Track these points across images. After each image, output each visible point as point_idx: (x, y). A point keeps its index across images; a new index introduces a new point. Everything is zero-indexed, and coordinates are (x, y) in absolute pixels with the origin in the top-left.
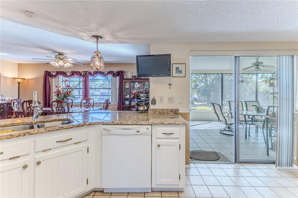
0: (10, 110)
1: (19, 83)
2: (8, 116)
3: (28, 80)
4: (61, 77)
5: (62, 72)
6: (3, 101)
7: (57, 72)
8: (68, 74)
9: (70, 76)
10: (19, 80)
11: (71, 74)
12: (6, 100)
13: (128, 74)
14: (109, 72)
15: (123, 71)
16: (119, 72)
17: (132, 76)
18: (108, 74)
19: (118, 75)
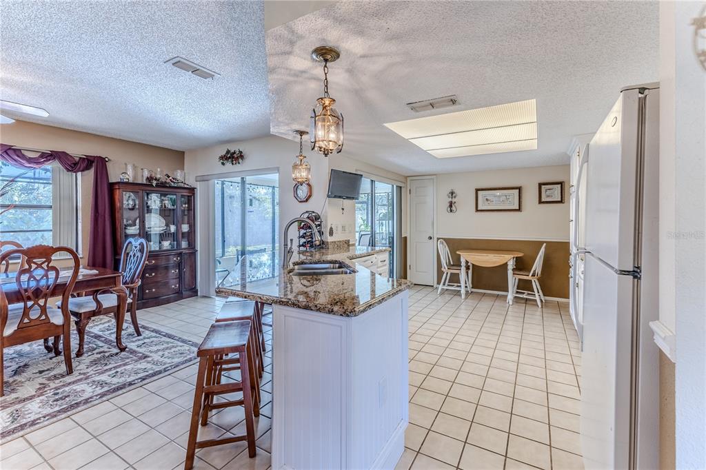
13: (126, 169)
14: (51, 155)
15: (107, 159)
16: (92, 159)
17: (148, 178)
18: (50, 160)
19: (87, 168)
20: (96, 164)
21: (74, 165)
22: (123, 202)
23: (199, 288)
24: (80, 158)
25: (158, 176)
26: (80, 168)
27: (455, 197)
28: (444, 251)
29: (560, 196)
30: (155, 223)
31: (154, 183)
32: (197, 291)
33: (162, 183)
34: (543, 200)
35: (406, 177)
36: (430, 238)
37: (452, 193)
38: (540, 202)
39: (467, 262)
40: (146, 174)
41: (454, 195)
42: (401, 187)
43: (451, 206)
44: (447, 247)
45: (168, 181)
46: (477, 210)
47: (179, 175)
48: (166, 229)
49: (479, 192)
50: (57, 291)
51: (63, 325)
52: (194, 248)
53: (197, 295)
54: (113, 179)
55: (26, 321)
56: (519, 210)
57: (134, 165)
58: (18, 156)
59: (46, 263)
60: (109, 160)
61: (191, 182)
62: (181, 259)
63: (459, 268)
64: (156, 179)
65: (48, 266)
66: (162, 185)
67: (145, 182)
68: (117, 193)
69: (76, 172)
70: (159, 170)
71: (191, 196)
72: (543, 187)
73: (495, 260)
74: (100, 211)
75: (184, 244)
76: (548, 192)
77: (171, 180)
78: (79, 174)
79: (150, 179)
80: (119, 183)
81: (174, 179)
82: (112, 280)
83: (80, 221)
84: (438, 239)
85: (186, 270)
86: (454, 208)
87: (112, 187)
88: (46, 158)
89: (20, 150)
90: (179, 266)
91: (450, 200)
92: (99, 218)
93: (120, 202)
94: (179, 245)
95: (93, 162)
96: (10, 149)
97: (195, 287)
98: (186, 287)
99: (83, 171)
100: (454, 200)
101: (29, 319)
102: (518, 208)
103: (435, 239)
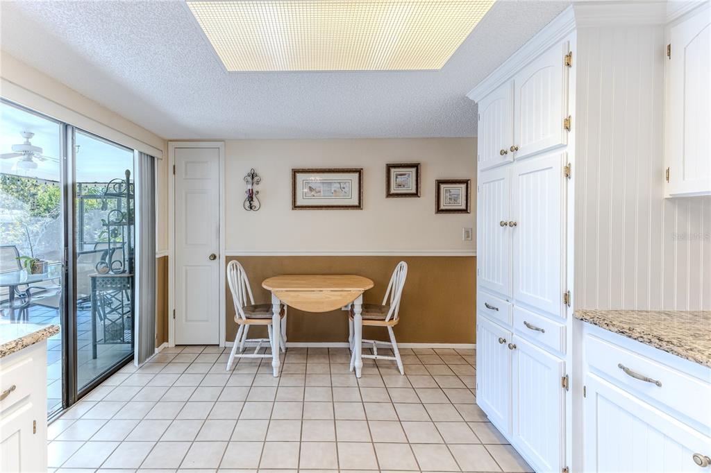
27: (258, 183)
28: (238, 281)
29: (414, 187)
34: (392, 191)
35: (167, 142)
36: (214, 257)
37: (253, 176)
38: (389, 195)
39: (282, 306)
41: (256, 179)
42: (152, 158)
43: (251, 198)
44: (244, 274)
46: (295, 207)
49: (298, 175)
56: (359, 207)
63: (267, 316)
72: (393, 170)
73: (333, 298)
76: (400, 179)
84: (228, 259)
86: (255, 203)
91: (250, 187)
100: (256, 188)
102: (357, 204)
103: (223, 260)
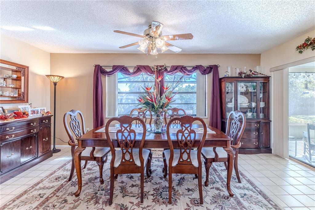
0: (45, 129)
1: (55, 84)
2: (43, 139)
3: (67, 79)
4: (119, 75)
5: (122, 66)
6: (35, 114)
7: (114, 66)
8: (131, 71)
9: (135, 73)
10: (56, 79)
11: (135, 70)
12: (39, 112)
13: (227, 69)
14: (196, 67)
15: (218, 66)
16: (212, 67)
17: (239, 73)
18: (195, 70)
19: (210, 72)
20: (213, 69)
21: (205, 71)
22: (226, 89)
23: (272, 147)
24: (207, 67)
25: (245, 72)
26: (207, 72)
30: (243, 101)
31: (243, 76)
32: (271, 150)
33: (248, 75)
40: (238, 71)
45: (251, 74)
47: (258, 69)
48: (249, 105)
50: (195, 144)
51: (198, 168)
52: (269, 119)
53: (271, 153)
54: (221, 76)
55: (181, 160)
57: (231, 67)
58: (185, 70)
59: (190, 127)
60: (219, 66)
61: (266, 73)
62: (260, 126)
64: (244, 73)
65: (190, 129)
66: (248, 77)
67: (237, 76)
68: (223, 83)
69: (205, 75)
70: (245, 68)
71: (266, 83)
74: (215, 94)
75: (261, 116)
77: (252, 73)
78: (207, 75)
79: (240, 74)
80: (224, 78)
81: (255, 72)
82: (224, 143)
83: (206, 99)
85: (263, 133)
87: (220, 80)
88: (194, 69)
89: (186, 67)
90: (258, 130)
92: (215, 98)
93: (224, 89)
94: (258, 116)
95: (212, 68)
96: (182, 67)
97: (270, 147)
98: (263, 145)
99: (208, 74)
101: (182, 159)
